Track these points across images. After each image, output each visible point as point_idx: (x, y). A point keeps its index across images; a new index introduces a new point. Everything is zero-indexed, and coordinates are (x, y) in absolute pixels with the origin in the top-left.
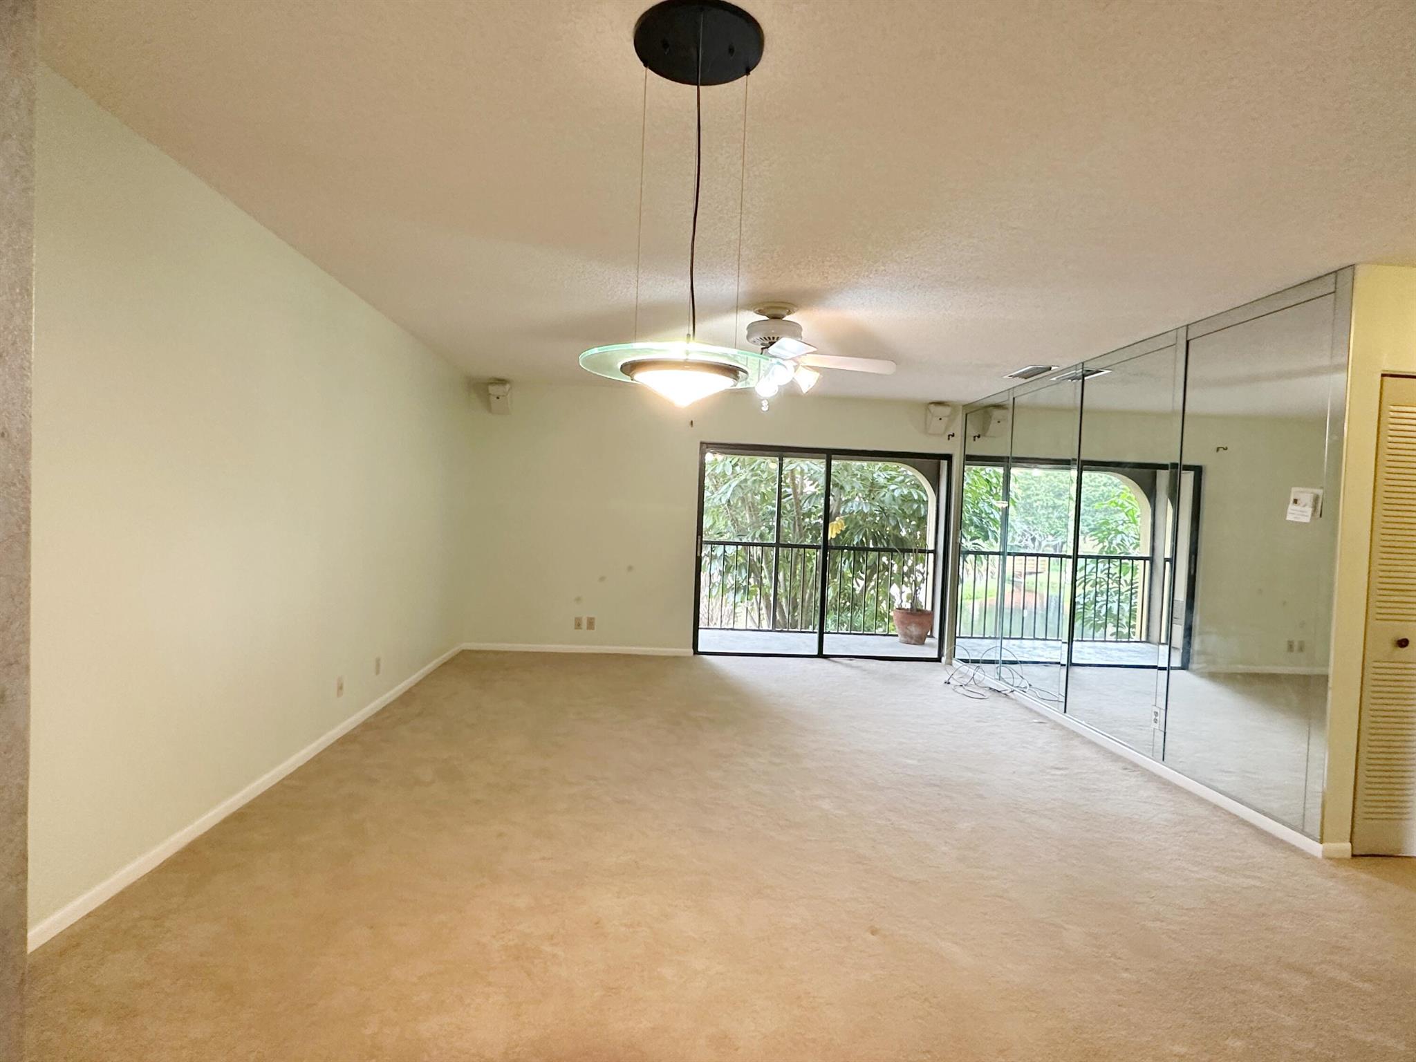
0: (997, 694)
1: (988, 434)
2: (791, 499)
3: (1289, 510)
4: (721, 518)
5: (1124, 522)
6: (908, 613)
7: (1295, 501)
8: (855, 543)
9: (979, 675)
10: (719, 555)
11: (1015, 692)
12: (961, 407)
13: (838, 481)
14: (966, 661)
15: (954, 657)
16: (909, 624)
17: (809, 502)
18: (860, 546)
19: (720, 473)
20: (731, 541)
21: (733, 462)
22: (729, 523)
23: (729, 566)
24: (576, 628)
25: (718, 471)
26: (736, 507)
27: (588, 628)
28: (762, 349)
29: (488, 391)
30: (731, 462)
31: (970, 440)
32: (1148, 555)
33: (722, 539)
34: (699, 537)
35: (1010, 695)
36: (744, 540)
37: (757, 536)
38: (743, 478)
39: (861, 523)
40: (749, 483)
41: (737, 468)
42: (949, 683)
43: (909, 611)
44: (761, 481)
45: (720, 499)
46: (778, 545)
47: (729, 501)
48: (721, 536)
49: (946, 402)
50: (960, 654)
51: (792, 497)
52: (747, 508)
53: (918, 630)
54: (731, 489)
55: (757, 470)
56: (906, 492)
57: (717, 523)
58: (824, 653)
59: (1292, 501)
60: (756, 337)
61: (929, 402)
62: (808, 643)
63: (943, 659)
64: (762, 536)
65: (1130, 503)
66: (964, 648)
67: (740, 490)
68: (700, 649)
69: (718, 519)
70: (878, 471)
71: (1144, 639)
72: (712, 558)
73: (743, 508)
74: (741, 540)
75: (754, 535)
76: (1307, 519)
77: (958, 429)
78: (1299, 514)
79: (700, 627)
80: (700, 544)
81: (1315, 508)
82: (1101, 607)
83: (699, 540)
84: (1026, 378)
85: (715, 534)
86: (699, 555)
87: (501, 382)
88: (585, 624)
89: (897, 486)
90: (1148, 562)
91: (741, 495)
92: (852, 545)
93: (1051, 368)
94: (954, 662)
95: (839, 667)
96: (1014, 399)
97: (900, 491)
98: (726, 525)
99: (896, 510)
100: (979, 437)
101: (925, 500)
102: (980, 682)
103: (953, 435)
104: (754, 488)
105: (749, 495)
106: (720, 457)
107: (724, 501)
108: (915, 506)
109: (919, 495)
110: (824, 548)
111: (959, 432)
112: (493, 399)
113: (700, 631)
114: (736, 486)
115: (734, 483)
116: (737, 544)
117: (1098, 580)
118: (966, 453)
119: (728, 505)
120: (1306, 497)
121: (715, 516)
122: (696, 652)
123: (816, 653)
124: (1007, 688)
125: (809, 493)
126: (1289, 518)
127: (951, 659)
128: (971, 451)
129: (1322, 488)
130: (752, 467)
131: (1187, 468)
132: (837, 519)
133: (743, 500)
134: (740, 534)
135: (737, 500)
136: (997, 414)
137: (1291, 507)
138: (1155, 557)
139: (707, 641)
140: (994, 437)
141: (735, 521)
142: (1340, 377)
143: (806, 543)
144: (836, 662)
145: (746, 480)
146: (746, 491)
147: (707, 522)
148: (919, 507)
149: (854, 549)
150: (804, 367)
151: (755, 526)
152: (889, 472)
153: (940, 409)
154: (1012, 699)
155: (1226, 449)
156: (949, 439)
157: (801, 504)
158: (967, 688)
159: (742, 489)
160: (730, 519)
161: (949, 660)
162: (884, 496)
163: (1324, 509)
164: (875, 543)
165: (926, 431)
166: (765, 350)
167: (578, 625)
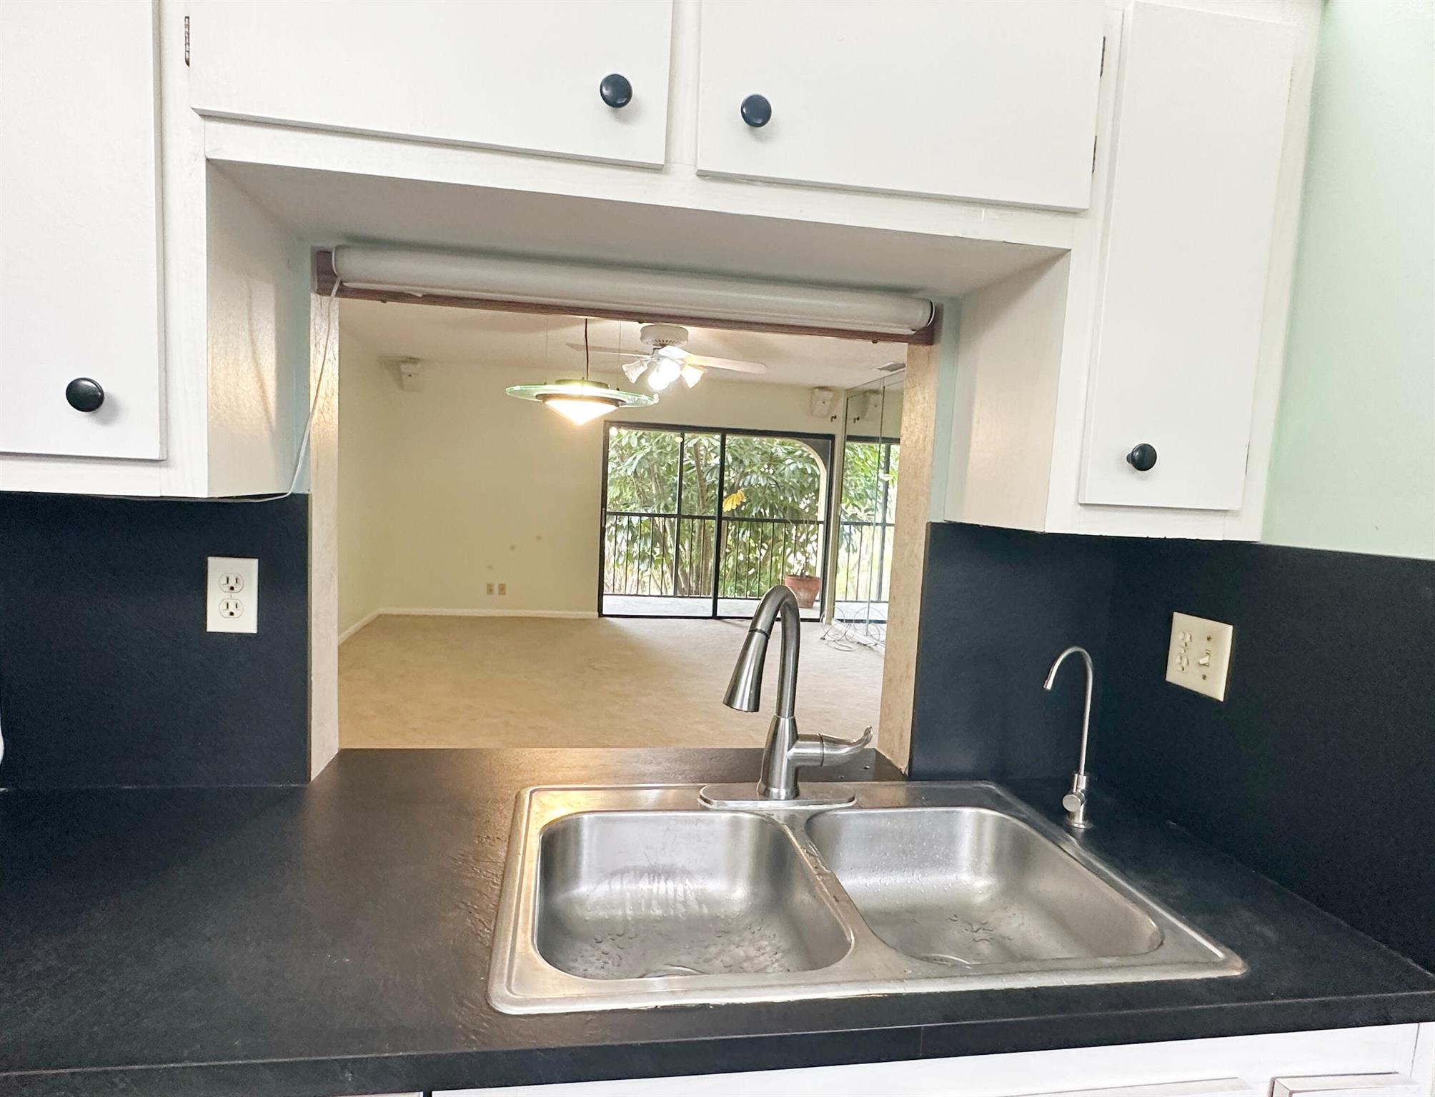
0: (862, 647)
2: (694, 471)
4: (628, 489)
6: (797, 580)
8: (754, 514)
9: (850, 632)
10: (624, 525)
11: (878, 646)
12: (843, 392)
13: (738, 455)
14: (842, 621)
15: (833, 617)
16: (799, 589)
17: (711, 475)
18: (759, 517)
19: (626, 445)
20: (636, 512)
21: (639, 435)
22: (636, 494)
23: (635, 535)
24: (488, 593)
25: (624, 443)
26: (643, 479)
27: (499, 594)
28: (654, 349)
29: (400, 370)
30: (636, 434)
31: (850, 422)
33: (628, 510)
34: (604, 509)
35: (874, 647)
36: (649, 512)
37: (662, 506)
38: (648, 450)
39: (760, 495)
40: (655, 455)
41: (643, 441)
42: (824, 639)
43: (799, 578)
44: (667, 454)
45: (626, 471)
46: (680, 516)
47: (635, 472)
48: (628, 507)
49: (829, 387)
50: (838, 615)
51: (695, 469)
52: (653, 479)
53: (807, 594)
54: (636, 461)
55: (662, 442)
56: (800, 466)
57: (624, 494)
58: (718, 615)
60: (649, 340)
61: (815, 386)
62: (705, 607)
63: (824, 619)
64: (666, 507)
66: (842, 610)
67: (646, 462)
68: (604, 613)
69: (625, 490)
70: (777, 447)
72: (618, 528)
73: (650, 480)
74: (646, 510)
75: (659, 506)
77: (839, 411)
79: (604, 593)
80: (604, 515)
83: (604, 512)
84: (892, 371)
85: (621, 504)
86: (603, 525)
87: (413, 360)
88: (496, 589)
89: (792, 461)
91: (647, 466)
92: (751, 517)
94: (833, 622)
95: (730, 627)
96: (884, 387)
97: (795, 465)
98: (632, 495)
99: (793, 482)
100: (858, 419)
101: (818, 474)
102: (851, 638)
103: (835, 417)
104: (659, 459)
105: (655, 466)
106: (624, 432)
107: (629, 473)
108: (810, 479)
109: (812, 469)
110: (719, 518)
111: (841, 415)
112: (405, 377)
113: (604, 597)
114: (642, 458)
115: (639, 456)
116: (641, 515)
118: (847, 434)
119: (634, 477)
121: (622, 487)
122: (601, 615)
123: (711, 615)
124: (871, 642)
125: (713, 465)
127: (831, 619)
128: (851, 432)
130: (657, 439)
132: (739, 491)
133: (649, 471)
134: (646, 504)
135: (644, 471)
139: (610, 605)
140: (871, 420)
141: (641, 493)
143: (709, 514)
144: (728, 623)
145: (651, 452)
146: (652, 462)
147: (612, 492)
148: (813, 480)
149: (751, 520)
150: (689, 365)
151: (661, 497)
152: (786, 447)
153: (824, 393)
154: (875, 651)
156: (832, 421)
157: (704, 477)
158: (839, 643)
159: (649, 461)
160: (636, 490)
161: (828, 621)
162: (784, 469)
164: (772, 513)
165: (811, 413)
166: (656, 351)
167: (490, 591)
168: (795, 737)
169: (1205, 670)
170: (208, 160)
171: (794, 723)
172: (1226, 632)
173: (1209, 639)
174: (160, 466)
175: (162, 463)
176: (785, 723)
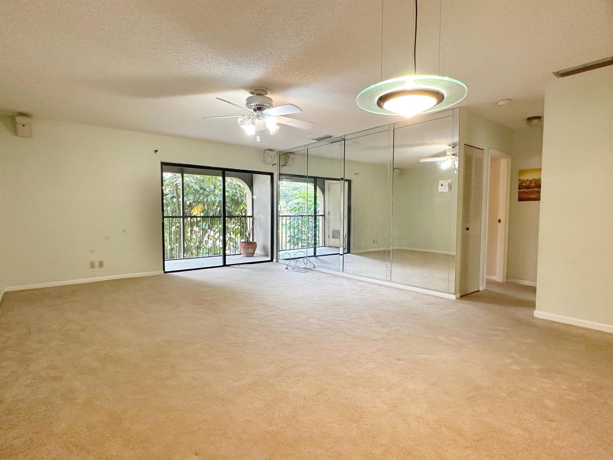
0: (309, 270)
1: (288, 164)
6: (247, 244)
7: (442, 185)
9: (297, 264)
12: (279, 152)
14: (285, 259)
16: (248, 248)
27: (98, 268)
29: (15, 122)
31: (281, 167)
32: (323, 214)
34: (163, 213)
42: (287, 268)
49: (275, 150)
50: (282, 257)
58: (226, 264)
59: (440, 185)
61: (266, 149)
63: (274, 260)
68: (166, 271)
71: (323, 246)
77: (276, 161)
80: (163, 216)
81: (449, 187)
82: (300, 236)
86: (163, 222)
87: (25, 114)
88: (97, 265)
90: (323, 217)
93: (332, 137)
94: (279, 260)
100: (285, 165)
102: (299, 266)
103: (275, 165)
111: (277, 163)
112: (19, 127)
117: (299, 224)
118: (279, 173)
123: (223, 265)
124: (311, 267)
128: (282, 172)
131: (346, 180)
136: (292, 156)
138: (325, 215)
140: (289, 166)
144: (232, 267)
153: (271, 153)
156: (273, 166)
161: (277, 260)
163: (452, 187)
165: (264, 162)
167: (92, 266)
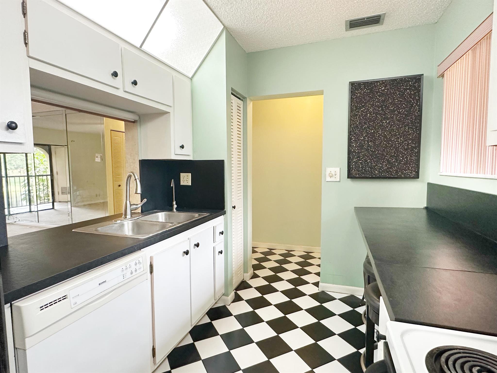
3: (96, 159)
5: (39, 164)
7: (97, 157)
11: (16, 222)
59: (96, 157)
65: (40, 157)
76: (100, 161)
78: (98, 160)
81: (101, 158)
120: (99, 156)
126: (96, 161)
129: (102, 154)
137: (96, 158)
138: (54, 174)
142: (102, 126)
155: (74, 141)
163: (103, 159)
168: (131, 205)
169: (187, 181)
170: (30, 68)
171: (130, 202)
172: (190, 174)
173: (187, 176)
174: (22, 145)
175: (22, 144)
176: (128, 202)
